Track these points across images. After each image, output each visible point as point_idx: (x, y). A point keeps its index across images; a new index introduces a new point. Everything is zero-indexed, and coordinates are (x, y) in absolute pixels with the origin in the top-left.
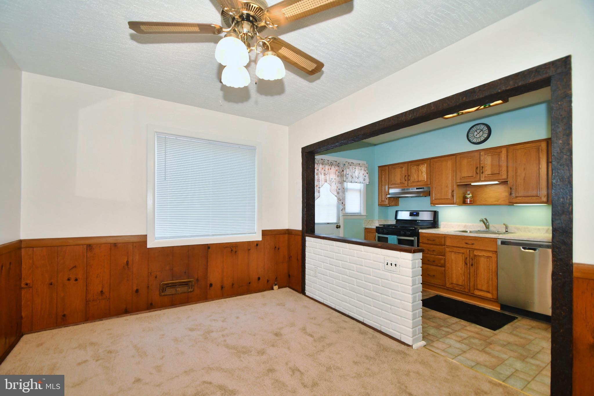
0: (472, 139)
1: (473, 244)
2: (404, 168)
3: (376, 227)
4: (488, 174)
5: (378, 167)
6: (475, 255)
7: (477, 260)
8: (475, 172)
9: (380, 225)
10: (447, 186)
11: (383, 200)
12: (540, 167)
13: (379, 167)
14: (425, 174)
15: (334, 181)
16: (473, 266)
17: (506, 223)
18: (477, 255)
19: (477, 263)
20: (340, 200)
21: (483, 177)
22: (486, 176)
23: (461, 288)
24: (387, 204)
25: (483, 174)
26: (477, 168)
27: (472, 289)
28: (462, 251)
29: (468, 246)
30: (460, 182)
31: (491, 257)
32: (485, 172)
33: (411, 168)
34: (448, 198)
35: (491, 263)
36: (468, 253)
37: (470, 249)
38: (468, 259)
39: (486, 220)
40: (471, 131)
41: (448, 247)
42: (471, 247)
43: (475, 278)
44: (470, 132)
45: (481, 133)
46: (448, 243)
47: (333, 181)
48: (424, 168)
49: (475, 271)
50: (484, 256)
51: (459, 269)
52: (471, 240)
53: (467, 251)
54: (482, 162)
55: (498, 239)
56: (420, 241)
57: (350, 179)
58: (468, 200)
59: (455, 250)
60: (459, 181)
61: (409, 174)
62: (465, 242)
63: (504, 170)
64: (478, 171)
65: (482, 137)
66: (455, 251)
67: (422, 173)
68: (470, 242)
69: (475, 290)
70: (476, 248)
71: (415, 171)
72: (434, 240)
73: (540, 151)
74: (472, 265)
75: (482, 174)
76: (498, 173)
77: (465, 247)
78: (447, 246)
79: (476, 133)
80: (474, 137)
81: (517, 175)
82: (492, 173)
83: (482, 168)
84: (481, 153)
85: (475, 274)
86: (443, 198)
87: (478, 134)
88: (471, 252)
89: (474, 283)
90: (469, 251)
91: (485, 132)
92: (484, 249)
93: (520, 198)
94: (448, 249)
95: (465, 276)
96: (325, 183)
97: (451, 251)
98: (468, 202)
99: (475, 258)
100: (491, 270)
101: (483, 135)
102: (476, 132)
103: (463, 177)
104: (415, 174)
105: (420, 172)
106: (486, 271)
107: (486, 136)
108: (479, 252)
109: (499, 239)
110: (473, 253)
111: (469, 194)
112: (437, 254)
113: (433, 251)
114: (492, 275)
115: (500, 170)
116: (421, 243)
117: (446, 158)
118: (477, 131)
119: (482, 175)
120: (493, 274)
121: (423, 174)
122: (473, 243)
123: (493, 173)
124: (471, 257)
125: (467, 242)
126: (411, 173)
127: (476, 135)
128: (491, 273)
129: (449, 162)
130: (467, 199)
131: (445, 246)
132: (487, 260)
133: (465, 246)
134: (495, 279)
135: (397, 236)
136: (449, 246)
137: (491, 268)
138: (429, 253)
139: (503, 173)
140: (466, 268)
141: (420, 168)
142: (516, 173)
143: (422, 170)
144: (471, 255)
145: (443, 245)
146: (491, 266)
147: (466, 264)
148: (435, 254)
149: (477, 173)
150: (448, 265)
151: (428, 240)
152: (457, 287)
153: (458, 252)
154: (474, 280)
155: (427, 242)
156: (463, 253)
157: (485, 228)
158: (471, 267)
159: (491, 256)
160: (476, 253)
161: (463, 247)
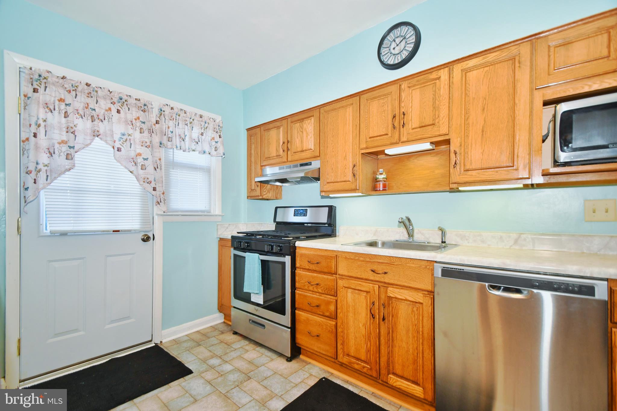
0: (386, 58)
1: (386, 273)
2: (281, 129)
3: (232, 237)
4: (413, 127)
5: (246, 131)
6: (390, 298)
7: (392, 308)
8: (390, 126)
9: (238, 233)
10: (346, 156)
11: (253, 188)
12: (517, 101)
13: (248, 130)
14: (313, 136)
15: (128, 139)
16: (386, 320)
17: (442, 226)
18: (393, 298)
19: (393, 316)
20: (150, 183)
21: (405, 134)
22: (411, 131)
23: (364, 367)
24: (259, 196)
25: (405, 127)
26: (394, 117)
27: (383, 371)
28: (367, 286)
29: (377, 278)
30: (367, 148)
31: (422, 304)
32: (408, 124)
33: (291, 128)
34: (347, 179)
35: (421, 318)
36: (377, 293)
37: (381, 284)
38: (377, 304)
39: (409, 220)
40: (385, 42)
41: (343, 277)
42: (382, 280)
43: (389, 347)
44: (384, 46)
45: (403, 43)
46: (342, 270)
47: (126, 140)
48: (310, 126)
49: (389, 333)
50: (406, 300)
51: (361, 325)
52: (382, 263)
53: (375, 288)
54: (403, 105)
55: (435, 264)
56: (298, 265)
57: (177, 141)
58: (380, 184)
59: (354, 283)
60: (365, 146)
61: (289, 139)
62: (372, 268)
63: (444, 116)
64: (396, 124)
65: (404, 52)
66: (353, 287)
67: (307, 134)
68: (380, 269)
69: (390, 374)
70: (392, 281)
71: (298, 133)
72: (318, 263)
73: (517, 65)
74: (384, 319)
75: (403, 127)
76: (431, 123)
77: (372, 278)
78: (339, 275)
79: (393, 45)
80: (391, 53)
81: (468, 124)
82: (421, 125)
83: (403, 116)
84: (403, 87)
85: (389, 340)
86: (339, 180)
87: (397, 45)
88: (382, 289)
89: (389, 359)
90: (379, 287)
91: (409, 41)
92: (406, 284)
93: (474, 173)
94: (341, 283)
95: (370, 341)
96: (93, 139)
97: (346, 286)
98: (380, 187)
99: (389, 304)
100: (421, 333)
101: (406, 48)
102: (394, 43)
103: (371, 136)
104: (297, 138)
105: (304, 133)
106: (410, 335)
107: (410, 49)
108: (397, 290)
109: (436, 262)
110: (386, 292)
111: (381, 174)
112: (324, 292)
113: (317, 284)
114: (423, 344)
115: (437, 116)
116: (298, 268)
117: (344, 103)
118: (395, 41)
119: (403, 131)
120: (425, 343)
121: (309, 137)
122: (386, 271)
123: (424, 125)
124: (382, 302)
125: (375, 267)
126: (291, 137)
127: (394, 49)
128: (421, 341)
129: (348, 110)
130: (378, 183)
131: (337, 276)
132: (413, 311)
133: (372, 276)
134: (428, 354)
135: (261, 254)
136: (342, 275)
137: (421, 329)
138: (311, 288)
139: (441, 123)
140: (372, 323)
141: (305, 126)
142: (467, 119)
143: (307, 129)
144: (383, 296)
145: (334, 274)
146: (421, 325)
147: (373, 316)
148: (320, 291)
149: (394, 127)
150: (341, 314)
151: (309, 262)
152: (358, 364)
153: (360, 288)
154: (389, 353)
155: (307, 267)
156: (367, 292)
157: (407, 236)
158: (382, 322)
159: (421, 301)
160: (392, 292)
161: (366, 280)
